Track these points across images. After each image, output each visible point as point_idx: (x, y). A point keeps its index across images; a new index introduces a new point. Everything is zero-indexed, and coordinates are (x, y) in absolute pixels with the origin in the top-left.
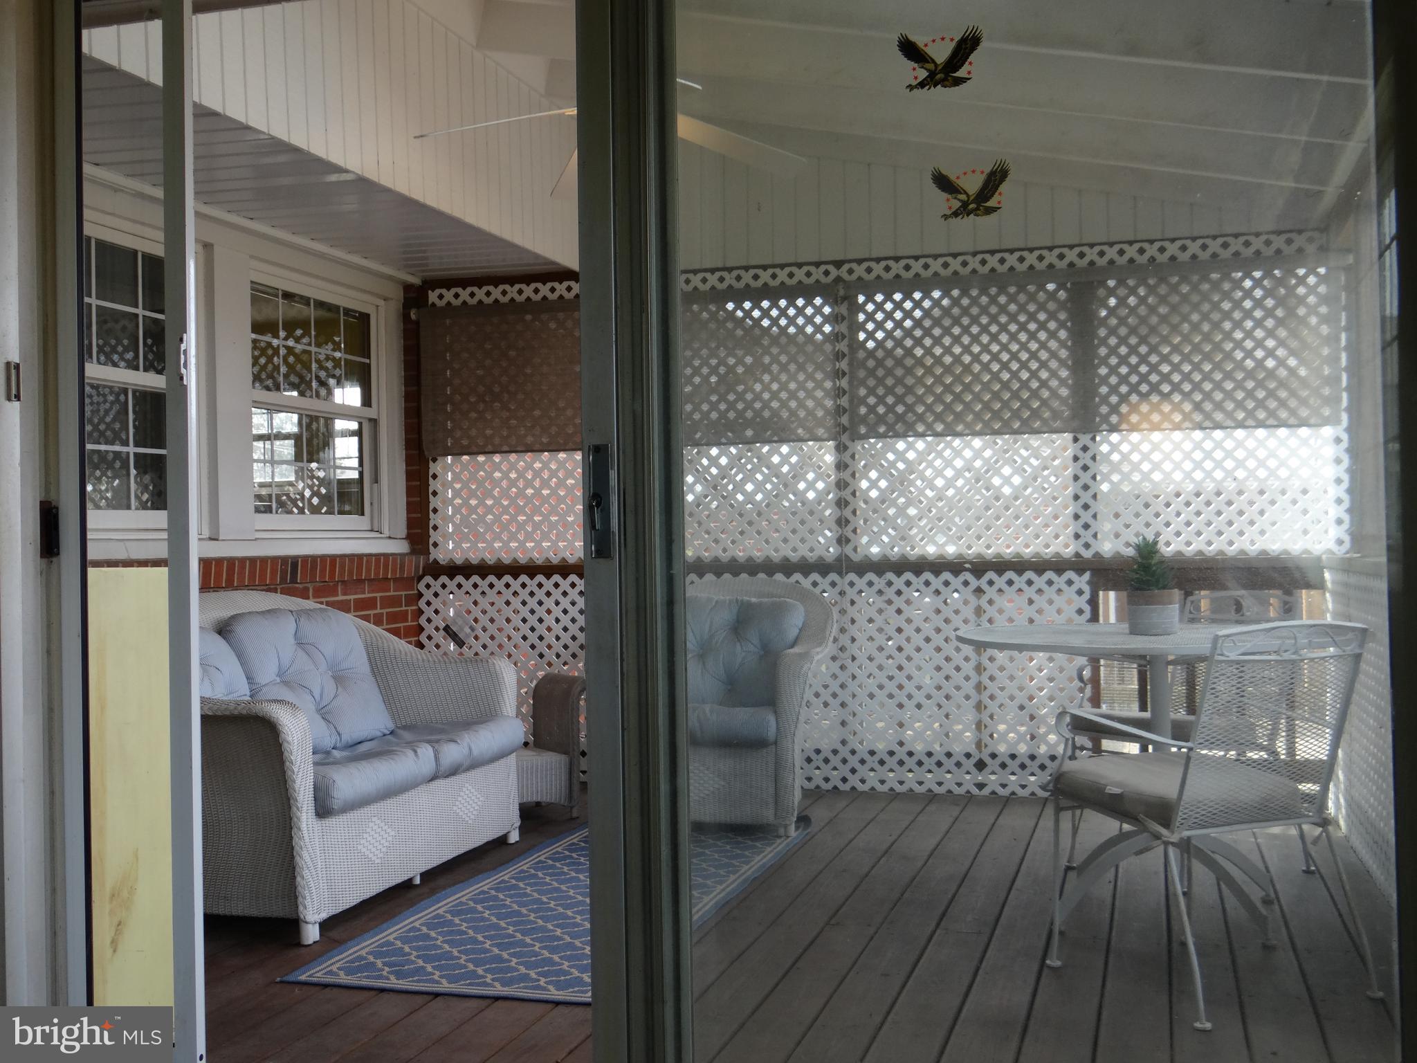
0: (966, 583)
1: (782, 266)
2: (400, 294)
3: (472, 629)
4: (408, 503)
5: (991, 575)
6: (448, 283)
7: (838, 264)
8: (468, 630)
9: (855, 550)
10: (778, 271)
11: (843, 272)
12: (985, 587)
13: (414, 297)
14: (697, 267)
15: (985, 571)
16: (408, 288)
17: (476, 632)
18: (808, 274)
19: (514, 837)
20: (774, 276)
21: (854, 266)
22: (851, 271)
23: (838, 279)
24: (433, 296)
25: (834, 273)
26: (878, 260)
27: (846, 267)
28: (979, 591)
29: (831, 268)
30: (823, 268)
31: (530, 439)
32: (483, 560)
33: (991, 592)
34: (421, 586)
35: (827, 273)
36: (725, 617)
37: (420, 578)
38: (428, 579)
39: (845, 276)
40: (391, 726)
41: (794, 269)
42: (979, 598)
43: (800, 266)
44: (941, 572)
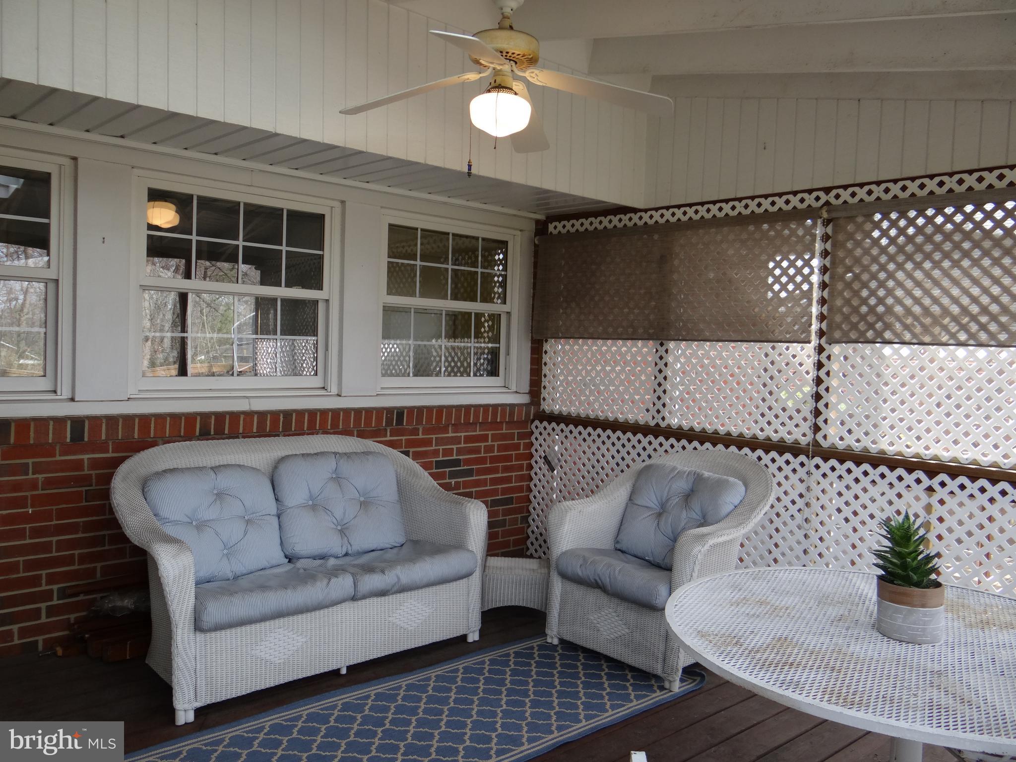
0: (918, 481)
1: (780, 195)
2: (533, 226)
3: (559, 460)
4: (531, 369)
5: (943, 477)
6: (560, 218)
7: (827, 190)
8: (557, 461)
9: (825, 437)
10: (776, 199)
11: (831, 197)
12: (937, 487)
13: (541, 228)
14: (716, 199)
15: (938, 473)
16: (537, 222)
17: (561, 463)
18: (802, 201)
19: (473, 637)
20: (773, 204)
21: (841, 191)
22: (837, 196)
23: (827, 203)
24: (551, 227)
25: (824, 197)
26: (861, 185)
27: (834, 192)
28: (930, 489)
29: (821, 194)
30: (815, 194)
31: (591, 330)
32: (569, 413)
33: (941, 493)
34: (533, 427)
35: (818, 199)
36: (682, 485)
37: (533, 421)
38: (537, 422)
39: (833, 201)
40: (402, 540)
41: (790, 197)
42: (930, 496)
43: (795, 193)
44: (896, 468)
